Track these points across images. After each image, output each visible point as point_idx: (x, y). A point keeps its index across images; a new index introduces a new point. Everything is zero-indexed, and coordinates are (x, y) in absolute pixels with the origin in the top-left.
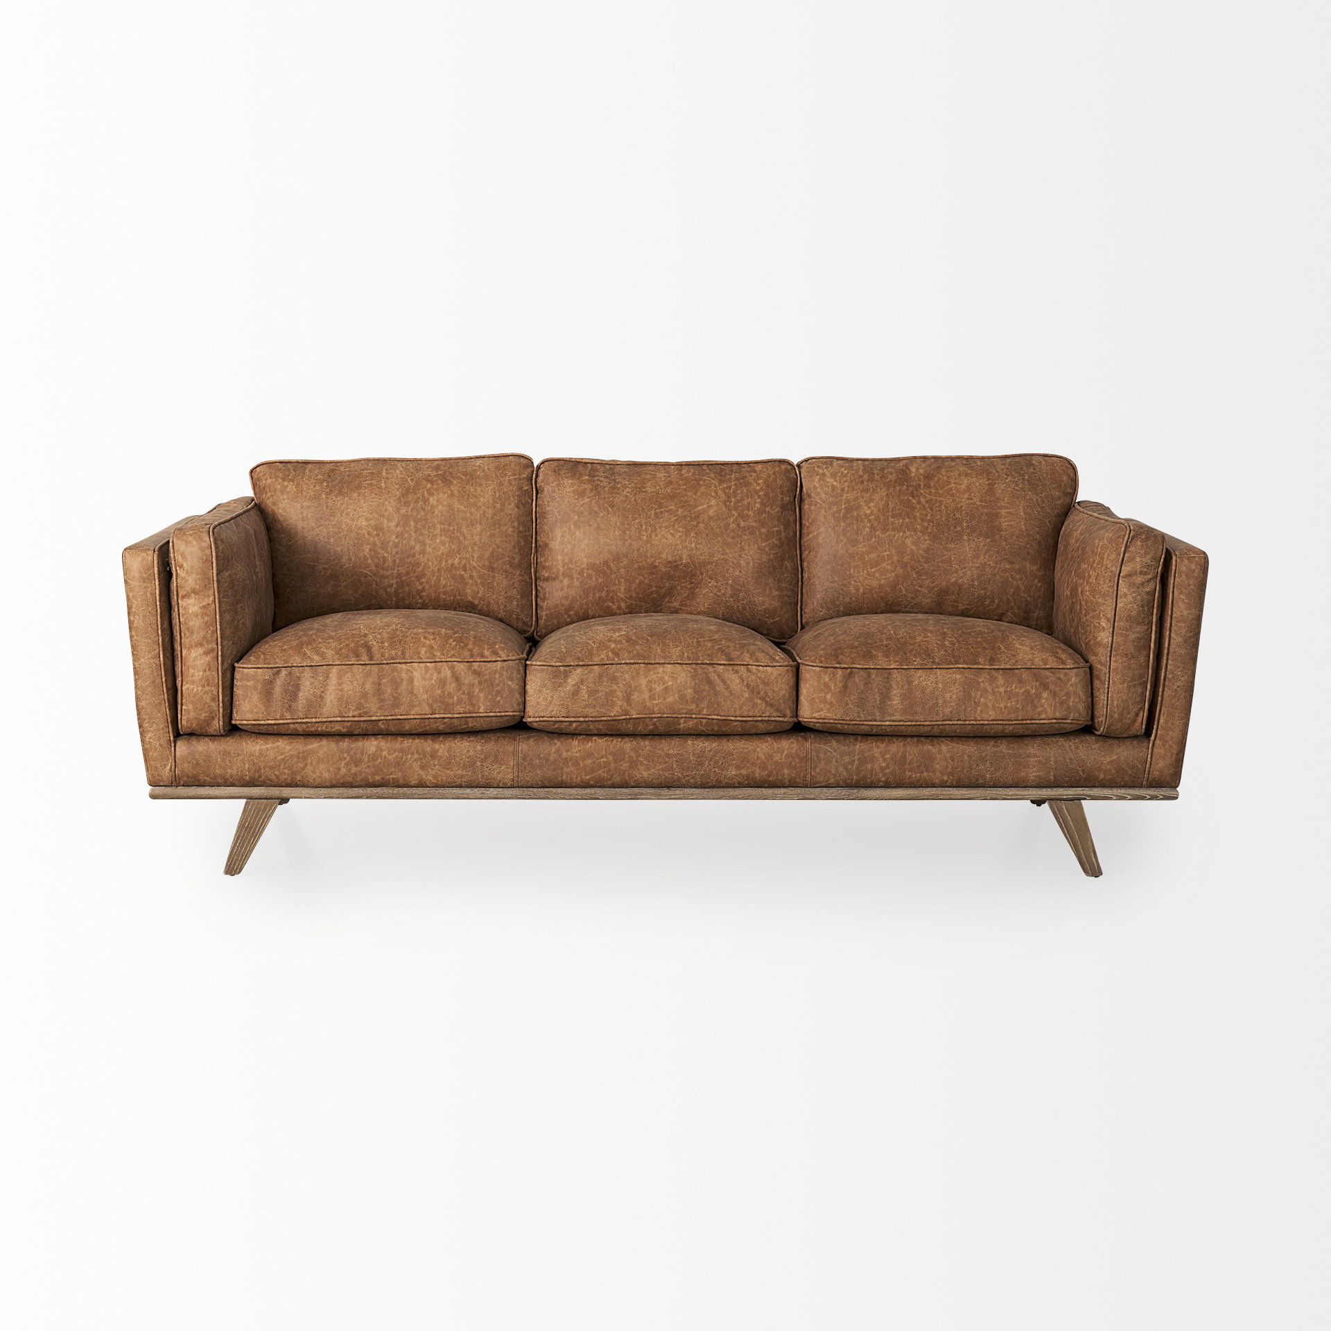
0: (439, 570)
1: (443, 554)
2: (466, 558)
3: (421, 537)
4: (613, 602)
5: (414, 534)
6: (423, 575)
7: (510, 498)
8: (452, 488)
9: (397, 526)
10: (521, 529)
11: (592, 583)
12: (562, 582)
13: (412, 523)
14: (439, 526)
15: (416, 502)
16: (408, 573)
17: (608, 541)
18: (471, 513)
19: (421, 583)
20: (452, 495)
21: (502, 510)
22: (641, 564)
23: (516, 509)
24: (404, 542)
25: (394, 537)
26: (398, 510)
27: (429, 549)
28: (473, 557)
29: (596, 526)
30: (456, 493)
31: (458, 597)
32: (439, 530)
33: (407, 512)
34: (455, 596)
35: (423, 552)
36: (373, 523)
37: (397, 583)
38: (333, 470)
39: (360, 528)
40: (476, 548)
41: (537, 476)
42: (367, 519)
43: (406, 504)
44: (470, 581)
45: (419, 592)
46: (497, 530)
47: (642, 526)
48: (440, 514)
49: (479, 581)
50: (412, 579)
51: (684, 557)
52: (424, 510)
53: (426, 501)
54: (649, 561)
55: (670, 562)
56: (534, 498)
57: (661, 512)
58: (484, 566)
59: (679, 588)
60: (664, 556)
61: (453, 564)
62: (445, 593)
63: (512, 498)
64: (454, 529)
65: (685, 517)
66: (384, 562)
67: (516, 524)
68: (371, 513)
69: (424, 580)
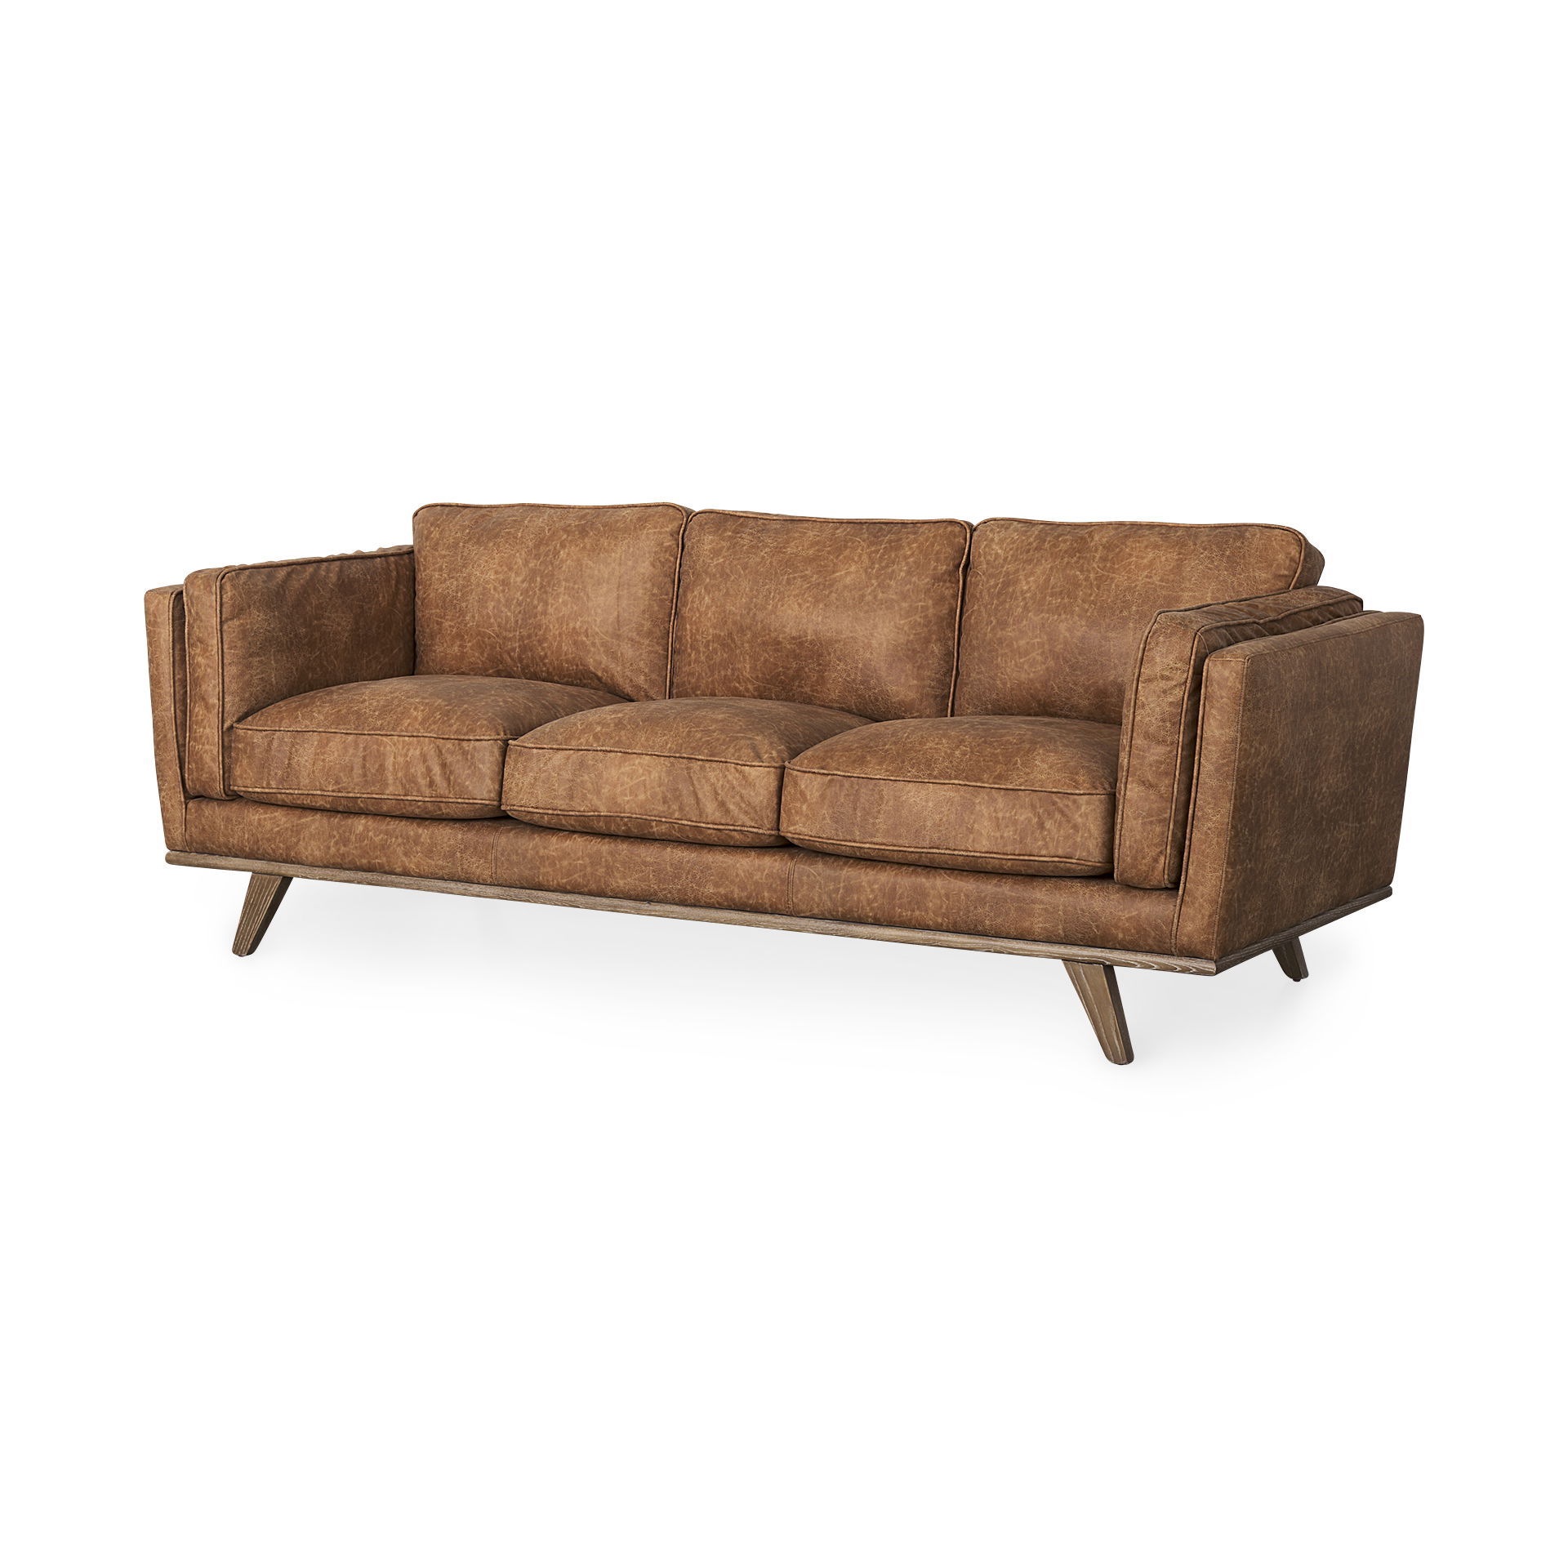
0: (560, 634)
1: (564, 616)
2: (588, 622)
3: (544, 596)
4: (739, 683)
5: (538, 592)
6: (545, 639)
7: (645, 554)
8: (586, 540)
9: (523, 582)
10: (655, 591)
11: (717, 658)
12: (690, 655)
13: (538, 579)
14: (564, 583)
15: (547, 555)
16: (529, 636)
17: (734, 609)
18: (599, 571)
19: (543, 649)
20: (584, 548)
21: (634, 568)
22: (764, 639)
23: (651, 568)
24: (528, 600)
25: (519, 594)
26: (526, 563)
27: (550, 610)
28: (595, 621)
29: (725, 591)
30: (588, 546)
31: (581, 667)
32: (563, 589)
33: (536, 566)
34: (577, 666)
35: (545, 613)
36: (501, 577)
37: (520, 646)
38: (484, 516)
39: (487, 582)
40: (599, 611)
41: (684, 531)
42: (496, 573)
43: (537, 557)
44: (592, 649)
45: (542, 659)
46: (626, 591)
47: (770, 593)
48: (567, 570)
49: (602, 649)
50: (535, 642)
51: (809, 632)
52: (552, 564)
53: (556, 554)
54: (773, 635)
55: (793, 638)
56: (679, 556)
57: (794, 578)
58: (607, 632)
59: (807, 669)
60: (787, 630)
61: (574, 628)
62: (567, 661)
63: (647, 555)
64: (579, 588)
65: (819, 584)
66: (507, 622)
67: (649, 585)
68: (501, 566)
69: (546, 645)
